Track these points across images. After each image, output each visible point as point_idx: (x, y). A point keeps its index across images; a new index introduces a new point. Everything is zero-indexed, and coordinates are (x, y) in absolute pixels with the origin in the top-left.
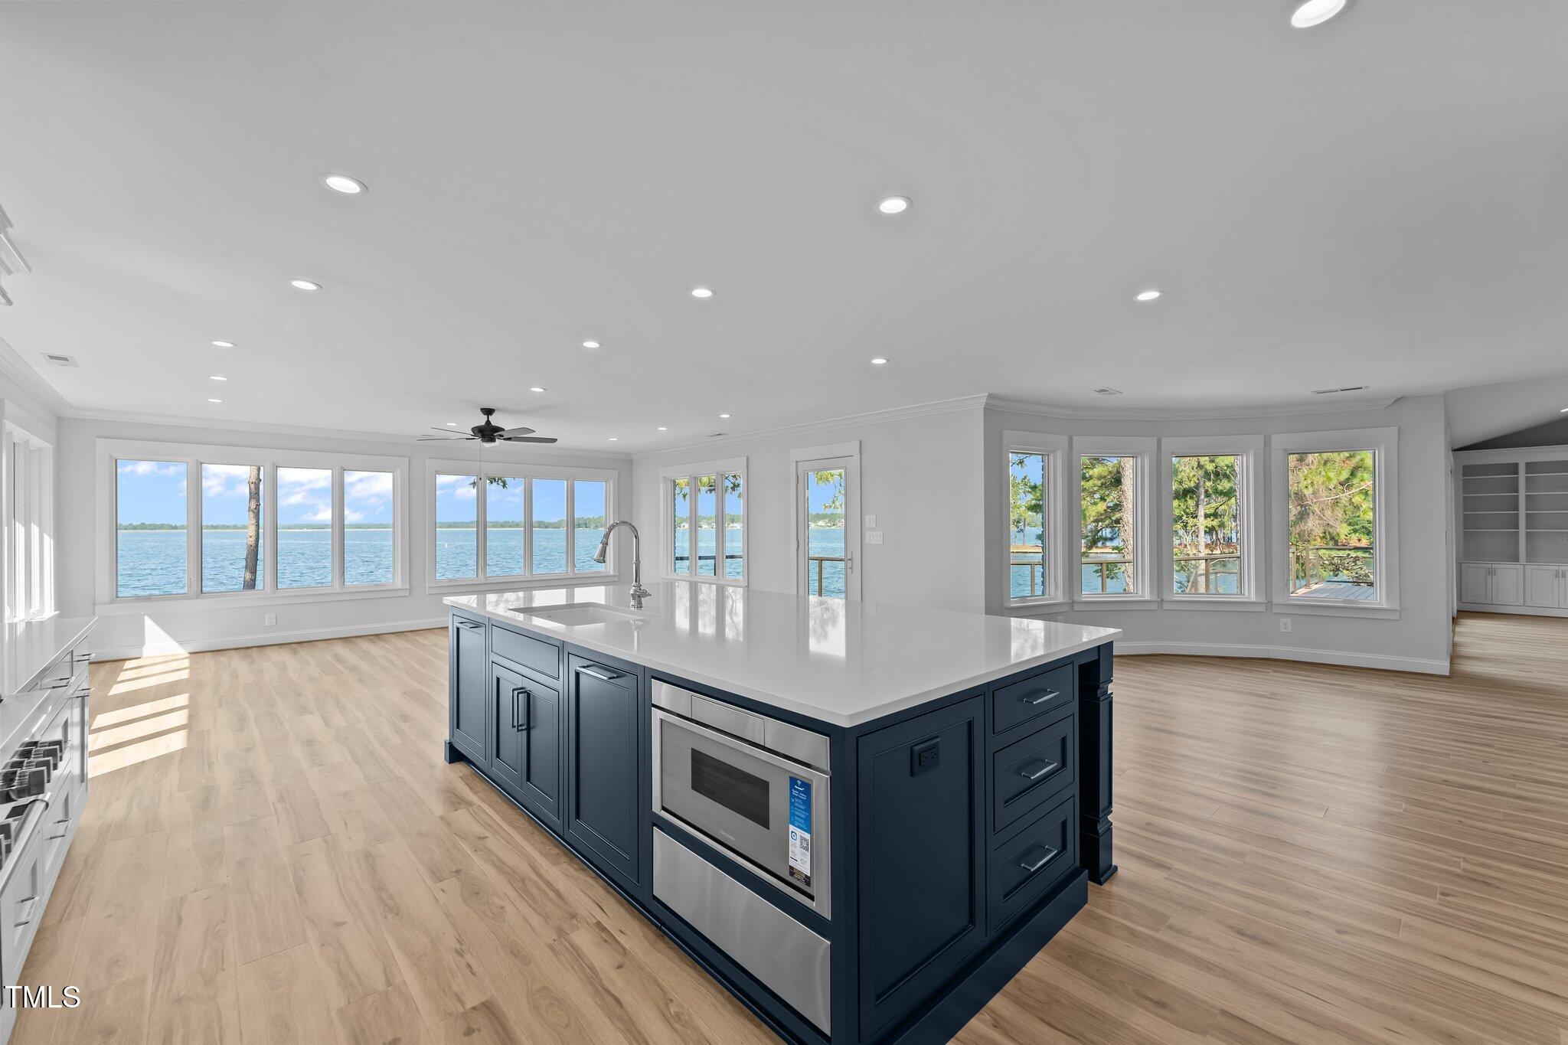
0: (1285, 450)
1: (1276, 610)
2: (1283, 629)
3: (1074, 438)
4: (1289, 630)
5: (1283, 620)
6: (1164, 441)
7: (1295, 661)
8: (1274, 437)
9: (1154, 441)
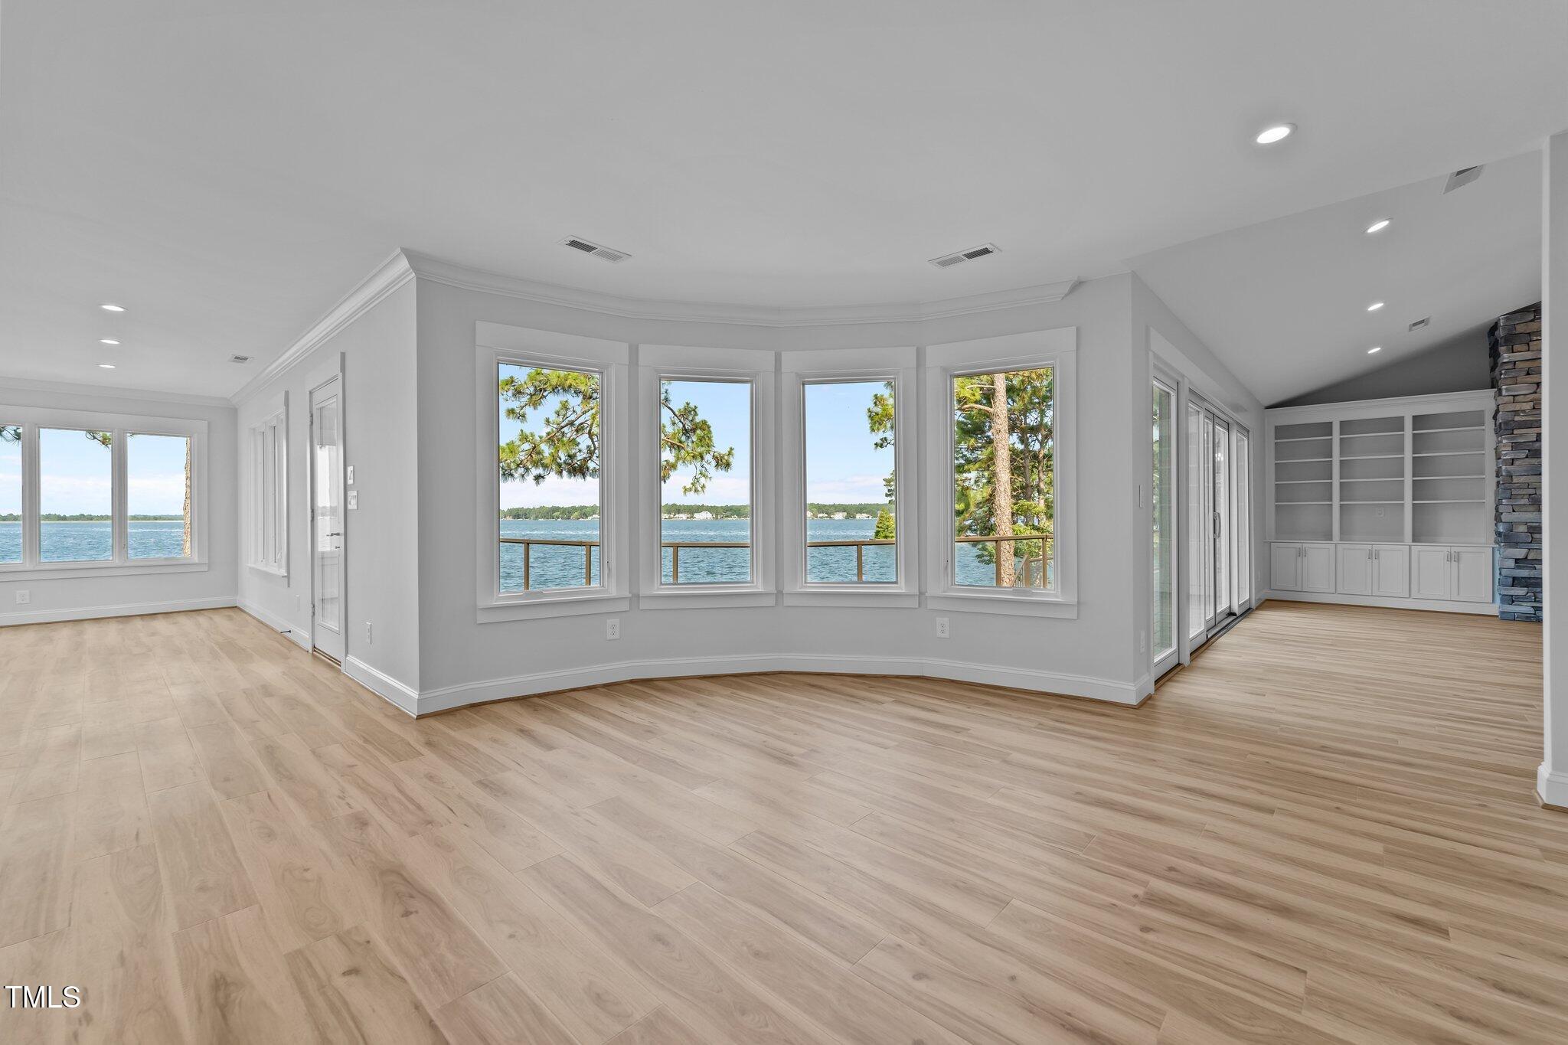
0: (945, 369)
1: (931, 605)
2: (939, 634)
3: (641, 347)
4: (946, 635)
5: (939, 620)
6: (786, 356)
7: (952, 681)
8: (929, 350)
9: (770, 356)
